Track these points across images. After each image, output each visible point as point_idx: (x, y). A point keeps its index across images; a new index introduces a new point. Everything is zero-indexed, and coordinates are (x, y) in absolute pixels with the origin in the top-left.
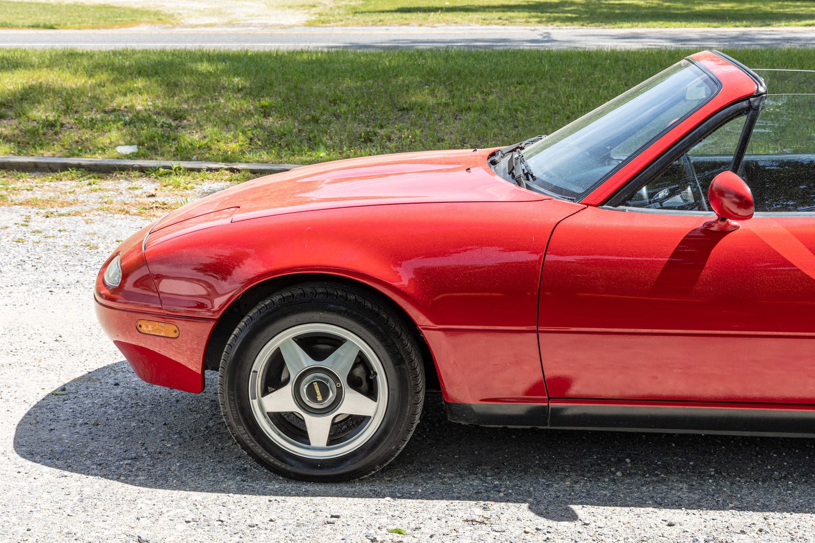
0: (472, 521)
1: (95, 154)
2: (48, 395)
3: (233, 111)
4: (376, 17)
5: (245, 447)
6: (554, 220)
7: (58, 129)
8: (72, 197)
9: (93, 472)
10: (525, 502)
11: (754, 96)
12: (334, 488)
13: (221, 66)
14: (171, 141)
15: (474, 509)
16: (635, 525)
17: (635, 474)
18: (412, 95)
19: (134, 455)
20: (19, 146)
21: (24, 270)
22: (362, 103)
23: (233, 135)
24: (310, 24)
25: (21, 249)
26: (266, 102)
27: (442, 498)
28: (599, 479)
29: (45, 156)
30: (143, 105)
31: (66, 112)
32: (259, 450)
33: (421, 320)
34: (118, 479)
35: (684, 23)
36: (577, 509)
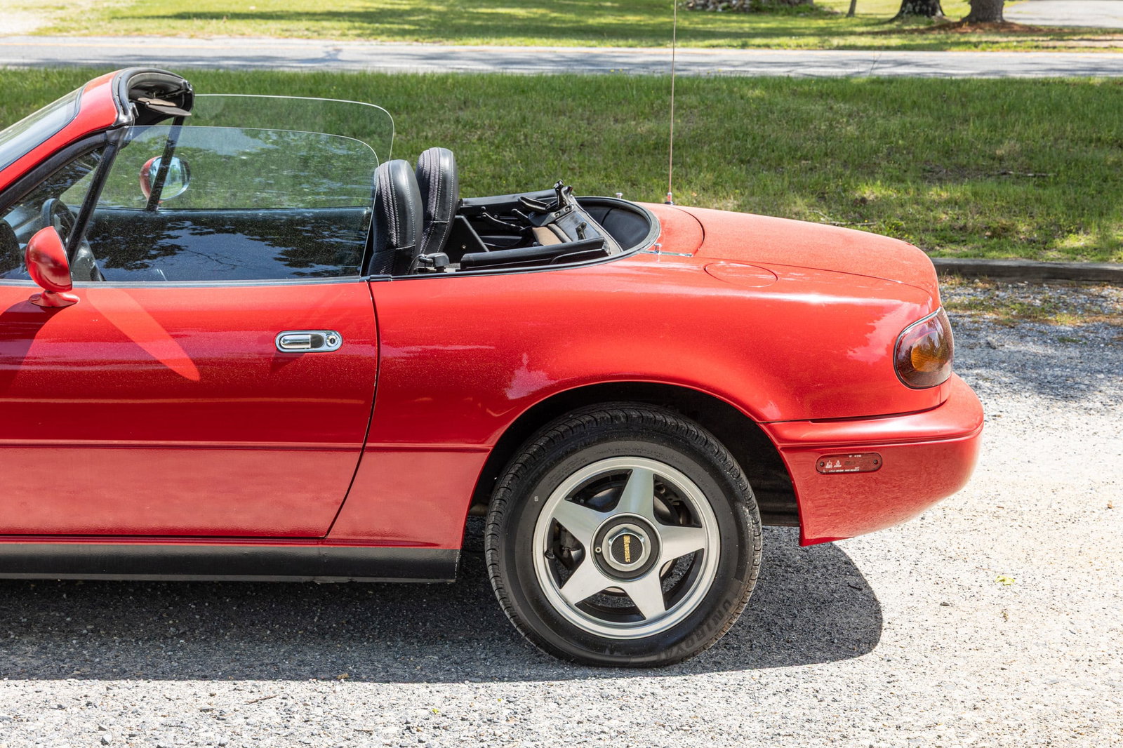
4: (134, 24)
11: (112, 128)
24: (40, 33)
35: (551, 41)
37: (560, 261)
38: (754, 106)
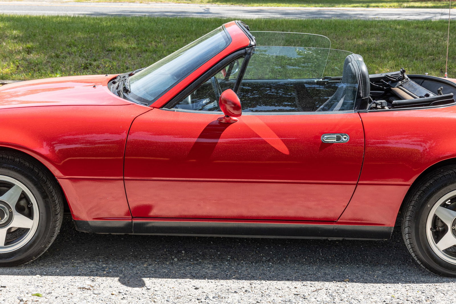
0: (83, 288)
3: (10, 50)
6: (134, 116)
10: (117, 276)
11: (248, 47)
12: (8, 270)
15: (85, 281)
16: (176, 289)
17: (185, 260)
18: (115, 42)
22: (86, 47)
23: (7, 64)
26: (29, 45)
27: (70, 275)
28: (164, 263)
33: (57, 173)
36: (146, 280)
37: (434, 104)
38: (403, 33)
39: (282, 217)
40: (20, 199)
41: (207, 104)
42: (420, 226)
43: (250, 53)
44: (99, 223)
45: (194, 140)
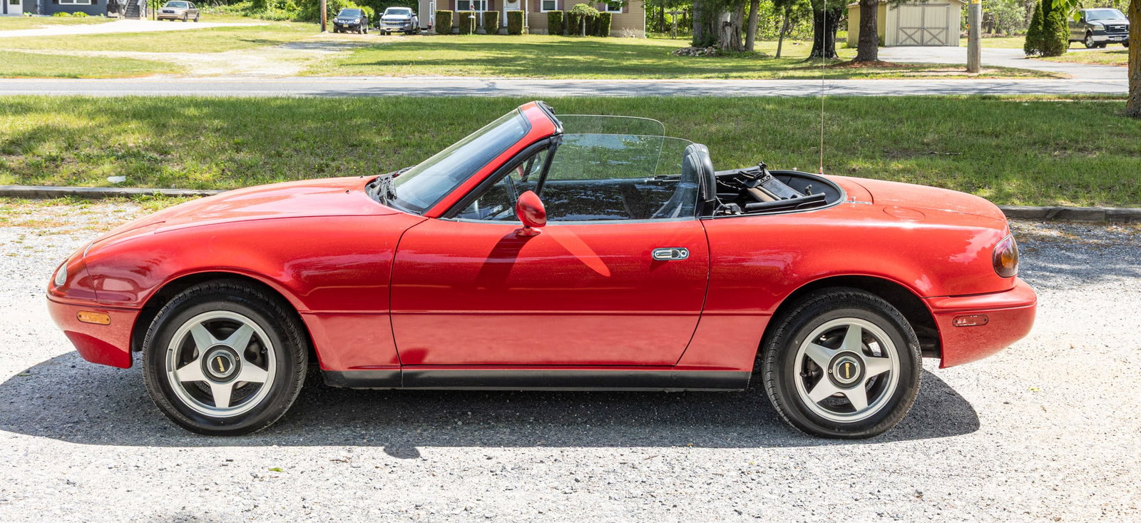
0: (337, 460)
1: (88, 183)
2: (14, 377)
3: (211, 147)
4: (357, 69)
5: (163, 410)
6: (402, 229)
7: (59, 163)
8: (64, 219)
9: (40, 434)
10: (382, 445)
11: (554, 136)
12: (234, 440)
13: (205, 110)
14: (154, 172)
15: (340, 452)
16: (462, 460)
17: (472, 423)
18: (362, 134)
19: (76, 420)
20: (23, 178)
21: (13, 278)
22: (320, 141)
23: (208, 167)
24: (301, 75)
25: (13, 262)
26: (239, 139)
27: (318, 445)
28: (444, 428)
29: (46, 184)
30: (134, 143)
31: (67, 149)
32: (174, 412)
33: (300, 306)
34: (60, 438)
35: (609, 76)
36: (421, 449)
37: (801, 208)
38: (773, 115)
39: (604, 362)
40: (251, 343)
41: (499, 212)
42: (786, 371)
43: (556, 143)
44: (356, 374)
45: (484, 260)
